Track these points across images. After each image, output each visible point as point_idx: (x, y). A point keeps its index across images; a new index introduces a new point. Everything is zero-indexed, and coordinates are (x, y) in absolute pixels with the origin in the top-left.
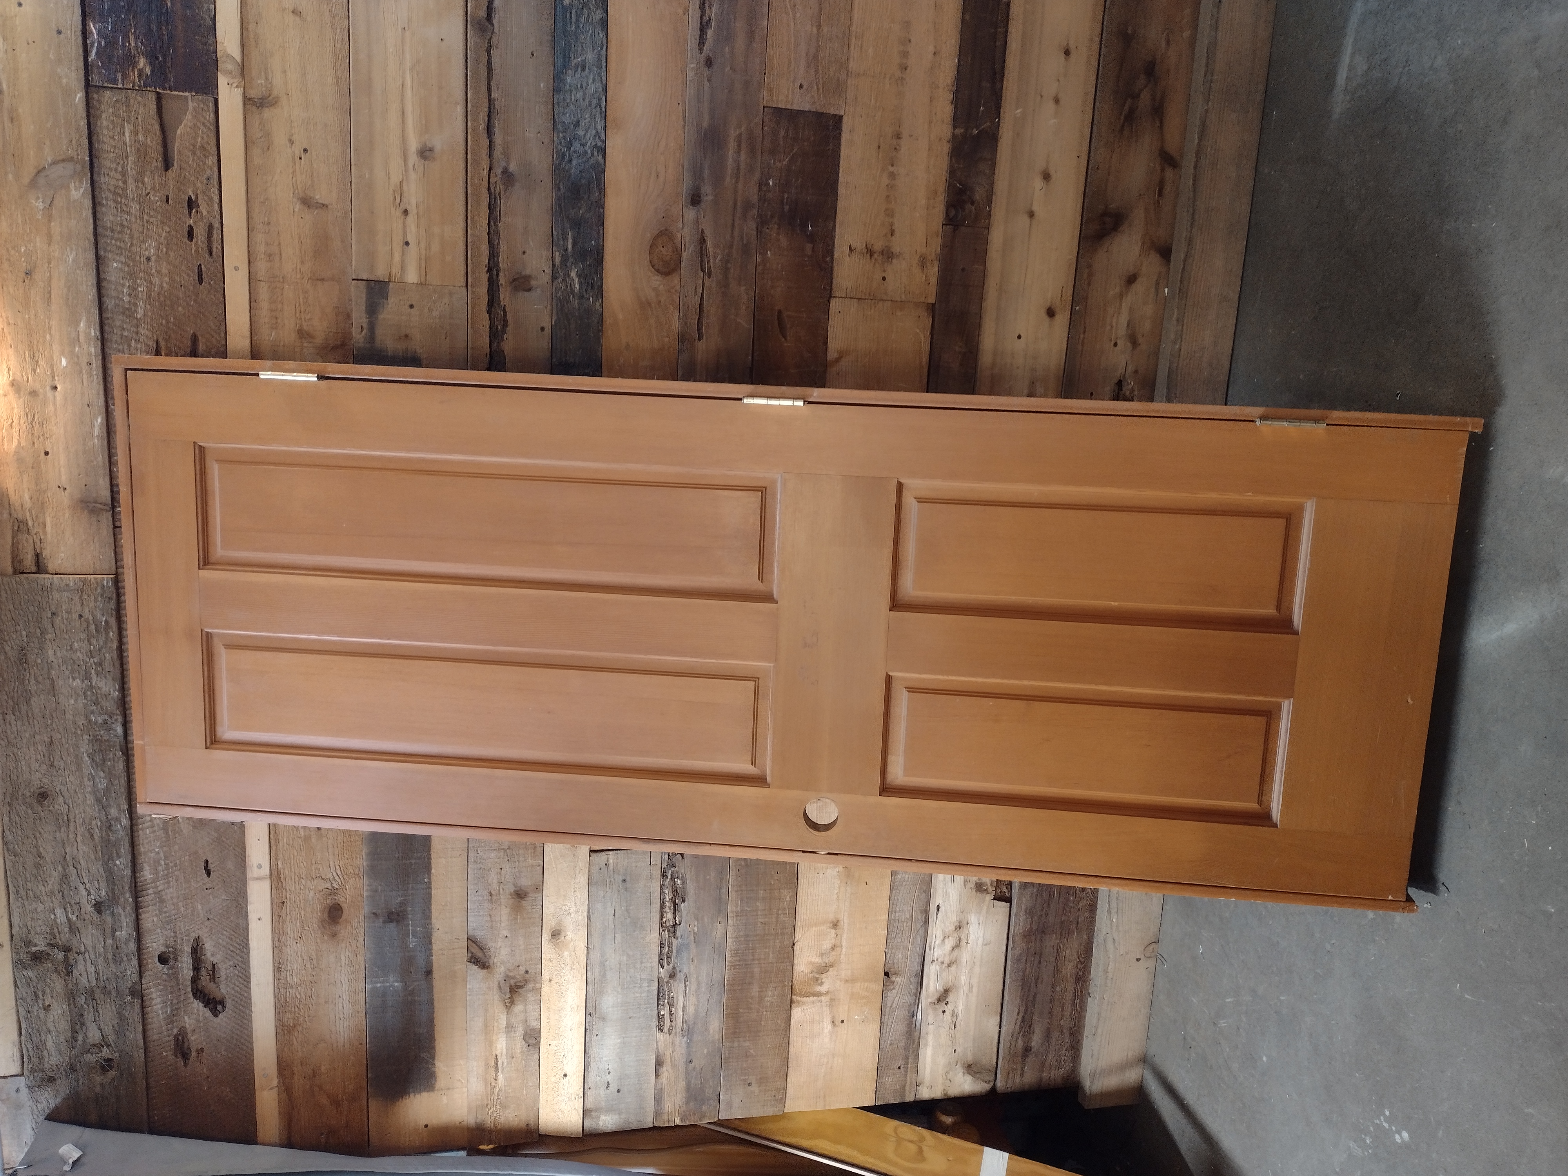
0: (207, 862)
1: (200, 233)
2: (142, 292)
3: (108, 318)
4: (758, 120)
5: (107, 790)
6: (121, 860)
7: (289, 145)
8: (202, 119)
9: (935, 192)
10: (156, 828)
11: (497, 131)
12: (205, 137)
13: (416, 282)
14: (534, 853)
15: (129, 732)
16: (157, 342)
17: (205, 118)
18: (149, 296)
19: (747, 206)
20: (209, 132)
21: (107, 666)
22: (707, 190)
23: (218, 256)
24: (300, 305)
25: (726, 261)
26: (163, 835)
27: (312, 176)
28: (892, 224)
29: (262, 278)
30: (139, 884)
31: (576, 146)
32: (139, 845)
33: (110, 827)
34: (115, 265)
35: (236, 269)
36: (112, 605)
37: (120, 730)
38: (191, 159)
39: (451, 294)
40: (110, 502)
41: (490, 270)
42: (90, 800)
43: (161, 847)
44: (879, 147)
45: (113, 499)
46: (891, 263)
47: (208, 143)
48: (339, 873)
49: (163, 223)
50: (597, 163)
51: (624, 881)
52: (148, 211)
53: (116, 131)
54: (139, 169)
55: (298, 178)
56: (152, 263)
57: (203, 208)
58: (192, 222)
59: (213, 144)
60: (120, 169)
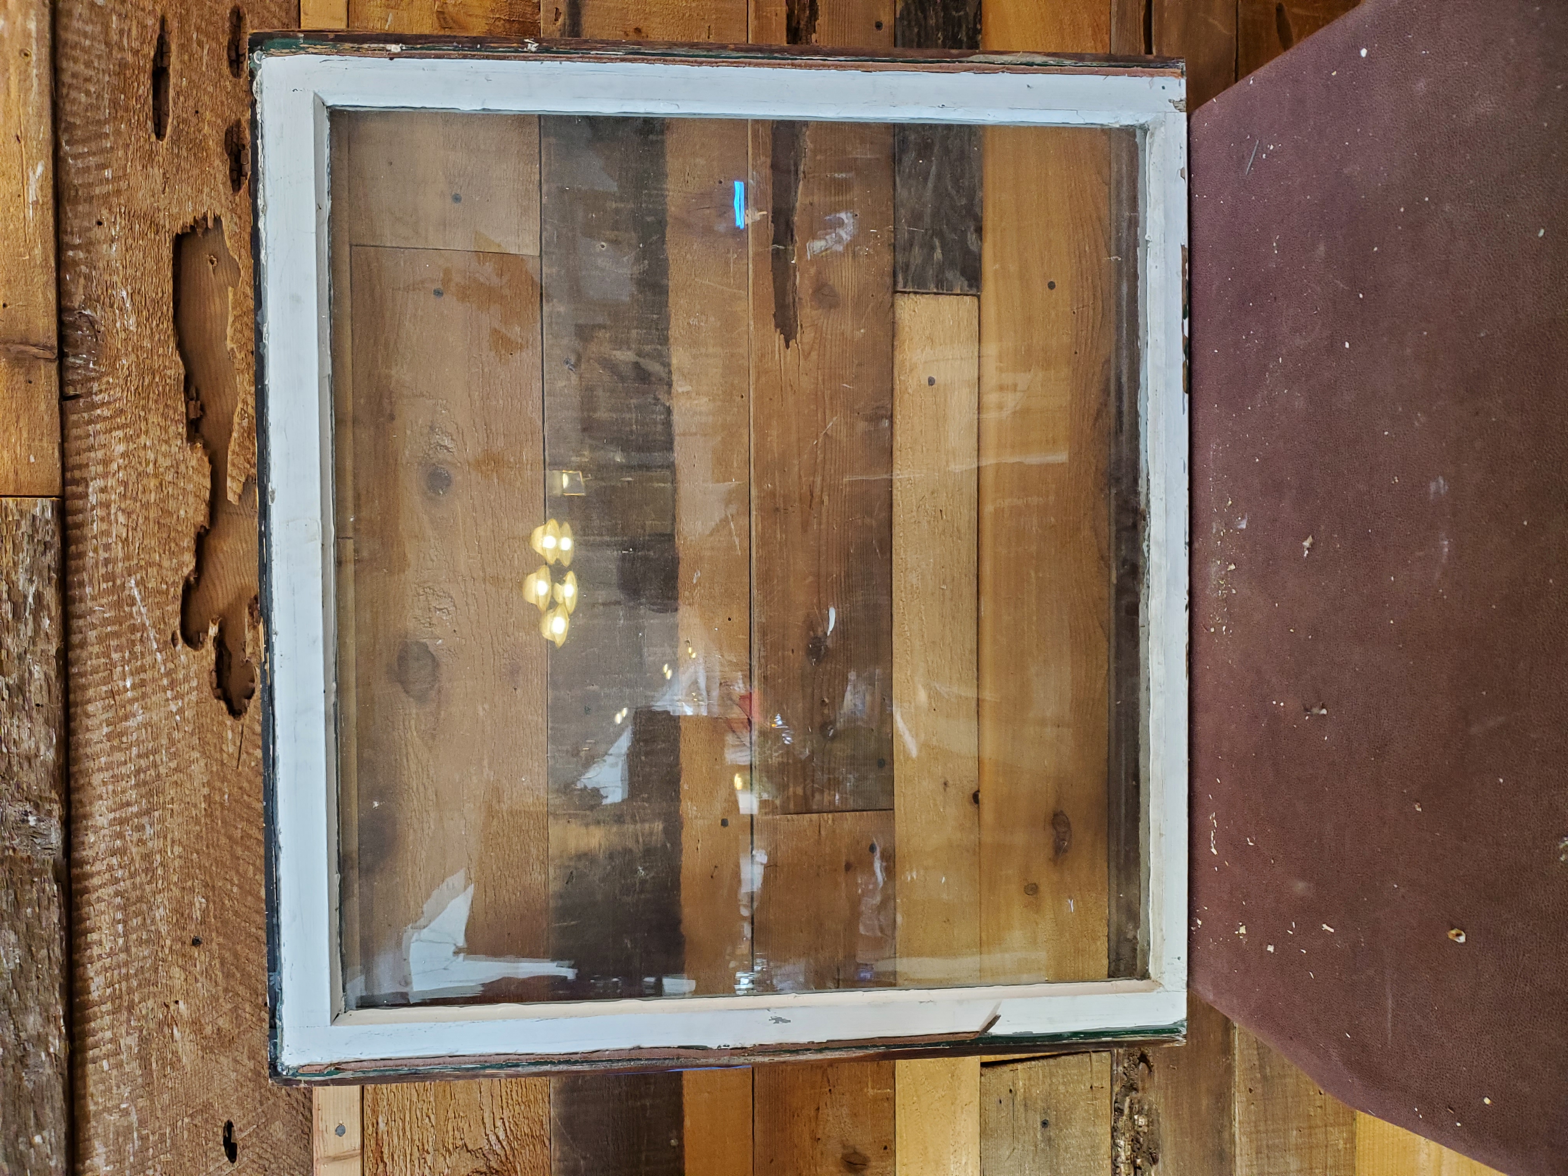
0: (229, 1126)
5: (20, 975)
6: (45, 1134)
10: (124, 1057)
15: (75, 841)
21: (34, 692)
26: (139, 1072)
32: (84, 1097)
33: (22, 1060)
36: (50, 558)
37: (55, 834)
40: (56, 343)
43: (133, 1100)
45: (62, 338)
48: (503, 1137)
51: (1045, 1124)
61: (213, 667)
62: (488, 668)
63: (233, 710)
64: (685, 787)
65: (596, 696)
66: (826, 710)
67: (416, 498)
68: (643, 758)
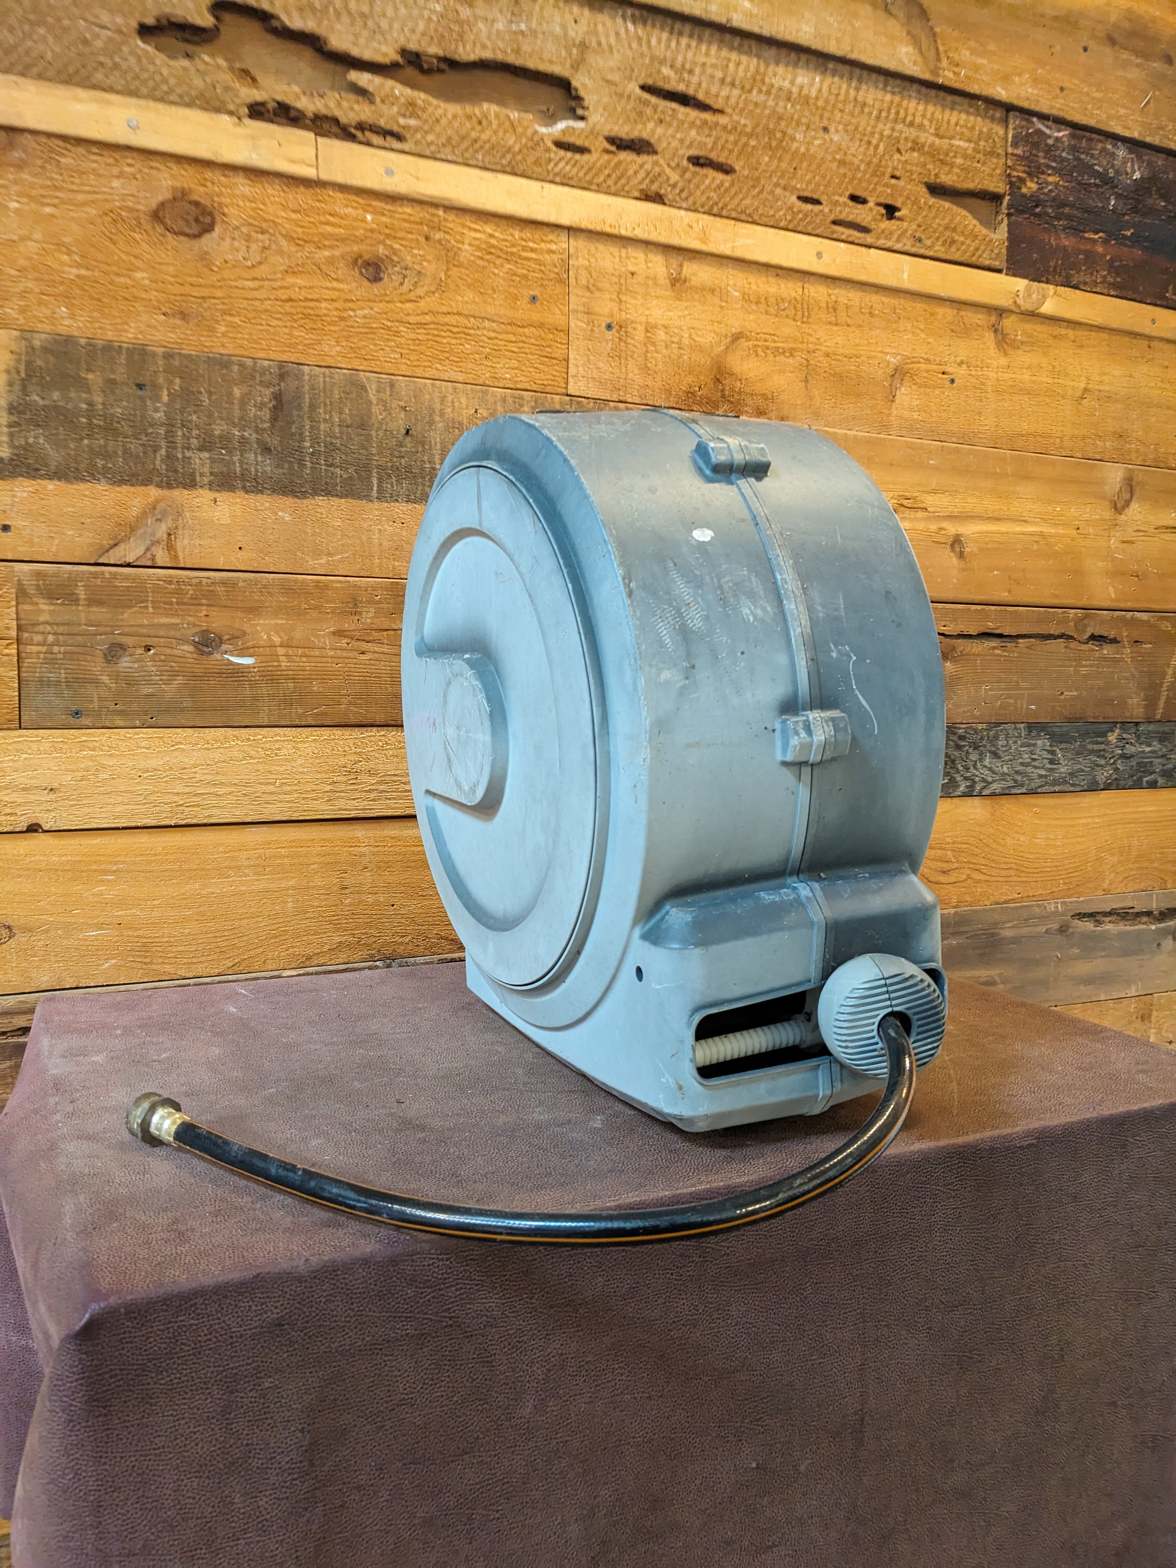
1: (859, 214)
2: (786, 108)
3: (750, 47)
7: (958, 360)
8: (982, 247)
12: (963, 247)
16: (721, 112)
17: (983, 252)
18: (780, 118)
20: (968, 253)
23: (833, 232)
24: (775, 342)
27: (925, 385)
29: (806, 291)
31: (973, 756)
34: (817, 79)
35: (819, 255)
38: (941, 222)
47: (958, 250)
49: (869, 164)
52: (881, 147)
53: (964, 130)
54: (926, 149)
55: (923, 366)
56: (821, 133)
57: (886, 224)
58: (871, 204)
59: (957, 257)
60: (926, 122)
61: (190, 20)
62: (187, 289)
63: (145, 31)
64: (51, 485)
65: (158, 398)
66: (140, 651)
67: (355, 248)
68: (86, 441)
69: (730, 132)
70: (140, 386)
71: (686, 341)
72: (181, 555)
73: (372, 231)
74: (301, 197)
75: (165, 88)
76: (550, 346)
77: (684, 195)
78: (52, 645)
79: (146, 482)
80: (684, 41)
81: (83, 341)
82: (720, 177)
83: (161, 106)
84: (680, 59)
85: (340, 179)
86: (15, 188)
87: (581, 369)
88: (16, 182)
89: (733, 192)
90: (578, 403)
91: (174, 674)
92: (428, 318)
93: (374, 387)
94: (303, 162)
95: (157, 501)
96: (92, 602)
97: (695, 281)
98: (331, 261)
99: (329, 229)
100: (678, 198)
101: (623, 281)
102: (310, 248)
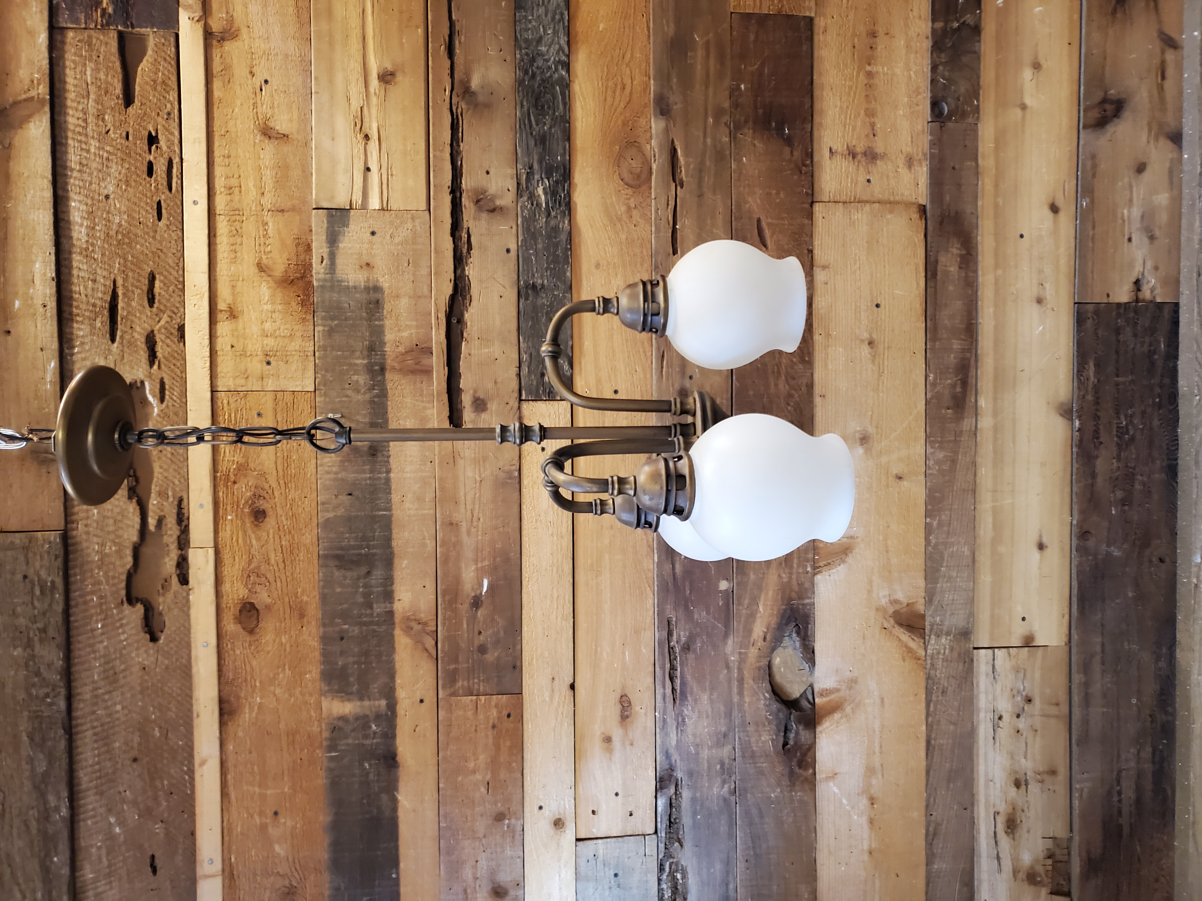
0: (153, 857)
1: (160, 168)
2: (100, 231)
3: (65, 259)
4: (726, 26)
5: (46, 775)
6: (60, 857)
7: (249, 77)
8: (163, 54)
9: (918, 88)
10: (98, 818)
11: (458, 51)
12: (166, 73)
13: (377, 208)
14: (513, 842)
15: (72, 707)
16: (114, 282)
17: (166, 53)
18: (108, 235)
19: (719, 113)
20: (170, 68)
21: (51, 632)
22: (675, 100)
23: (177, 191)
24: (260, 237)
25: (700, 170)
27: (272, 107)
28: (873, 125)
29: (221, 213)
30: (78, 885)
31: (540, 62)
32: (79, 839)
34: (74, 205)
35: (195, 203)
36: (59, 562)
37: (62, 704)
38: (151, 94)
39: (413, 219)
41: (453, 192)
42: (28, 786)
44: (854, 47)
46: (876, 164)
47: (169, 78)
48: (298, 868)
49: (123, 160)
50: (562, 78)
51: (616, 875)
52: (108, 148)
53: (78, 70)
54: (100, 107)
55: (260, 110)
56: (111, 201)
57: (163, 143)
58: (151, 158)
59: (174, 78)
60: (80, 108)
61: (142, 616)
62: (287, 616)
63: (154, 639)
64: (398, 681)
65: (347, 631)
66: (482, 638)
67: (248, 525)
68: (374, 665)
69: (127, 275)
70: (342, 639)
71: (269, 307)
72: (430, 618)
73: (237, 516)
74: (226, 556)
75: (182, 629)
76: (287, 404)
77: (176, 311)
78: (479, 680)
79: (392, 636)
80: (75, 310)
81: (322, 667)
82: (157, 284)
83: (192, 631)
84: (87, 314)
85: (211, 535)
86: (250, 699)
87: (298, 383)
88: (246, 699)
89: (165, 273)
90: (319, 385)
91: (493, 620)
92: (282, 482)
93: (326, 514)
94: (206, 556)
95: (402, 630)
96: (456, 660)
97: (229, 300)
98: (258, 539)
99: (240, 541)
100: (179, 315)
101: (238, 354)
102: (253, 551)
